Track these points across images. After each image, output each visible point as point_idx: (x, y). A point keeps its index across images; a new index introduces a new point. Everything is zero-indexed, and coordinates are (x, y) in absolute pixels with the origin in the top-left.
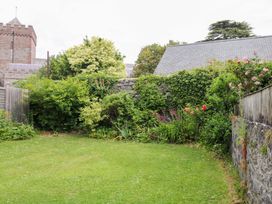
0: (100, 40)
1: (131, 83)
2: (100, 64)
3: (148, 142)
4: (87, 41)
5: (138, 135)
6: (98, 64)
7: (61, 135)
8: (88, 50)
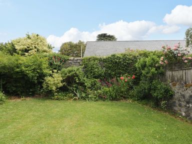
0: (37, 35)
1: (79, 61)
2: (38, 51)
3: (97, 100)
4: (28, 35)
5: (90, 96)
6: (36, 50)
7: (28, 99)
8: (29, 41)
